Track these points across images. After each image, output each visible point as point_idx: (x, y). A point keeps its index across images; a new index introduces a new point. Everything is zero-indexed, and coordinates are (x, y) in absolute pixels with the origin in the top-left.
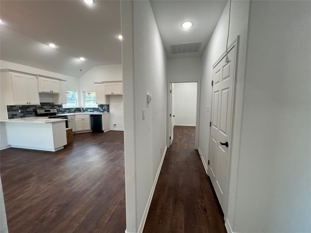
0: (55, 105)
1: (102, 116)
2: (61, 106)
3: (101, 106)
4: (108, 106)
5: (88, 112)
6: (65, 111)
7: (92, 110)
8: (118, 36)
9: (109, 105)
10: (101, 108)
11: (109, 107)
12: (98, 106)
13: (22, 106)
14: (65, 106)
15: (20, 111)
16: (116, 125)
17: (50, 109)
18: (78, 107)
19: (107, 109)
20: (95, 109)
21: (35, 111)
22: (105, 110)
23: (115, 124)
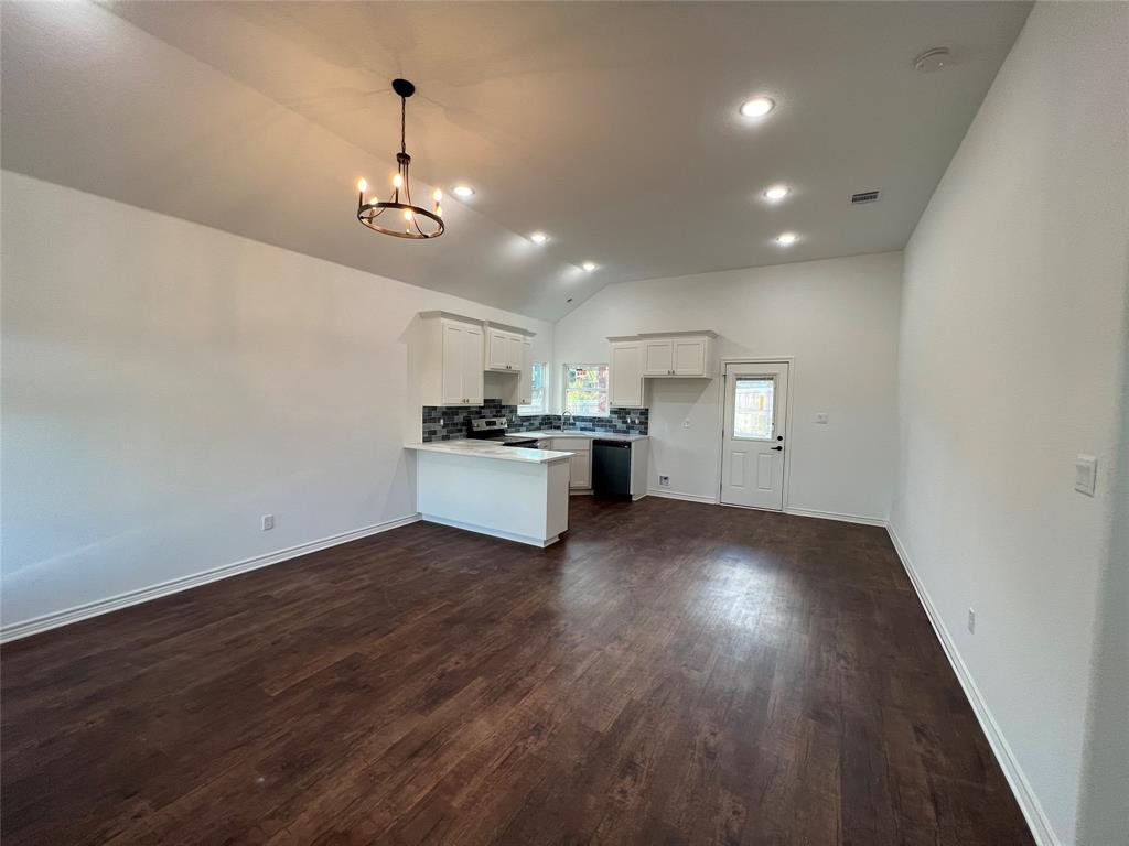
0: (504, 407)
1: (633, 445)
2: (513, 410)
3: (621, 413)
4: (645, 413)
5: (576, 429)
6: (521, 426)
7: (590, 425)
8: (765, 195)
9: (647, 410)
10: (619, 418)
11: (647, 418)
12: (612, 412)
13: (448, 408)
14: (523, 411)
15: (442, 422)
16: (666, 478)
17: (494, 417)
18: (547, 413)
19: (641, 423)
20: (596, 422)
21: (468, 423)
22: (633, 428)
23: (665, 475)
